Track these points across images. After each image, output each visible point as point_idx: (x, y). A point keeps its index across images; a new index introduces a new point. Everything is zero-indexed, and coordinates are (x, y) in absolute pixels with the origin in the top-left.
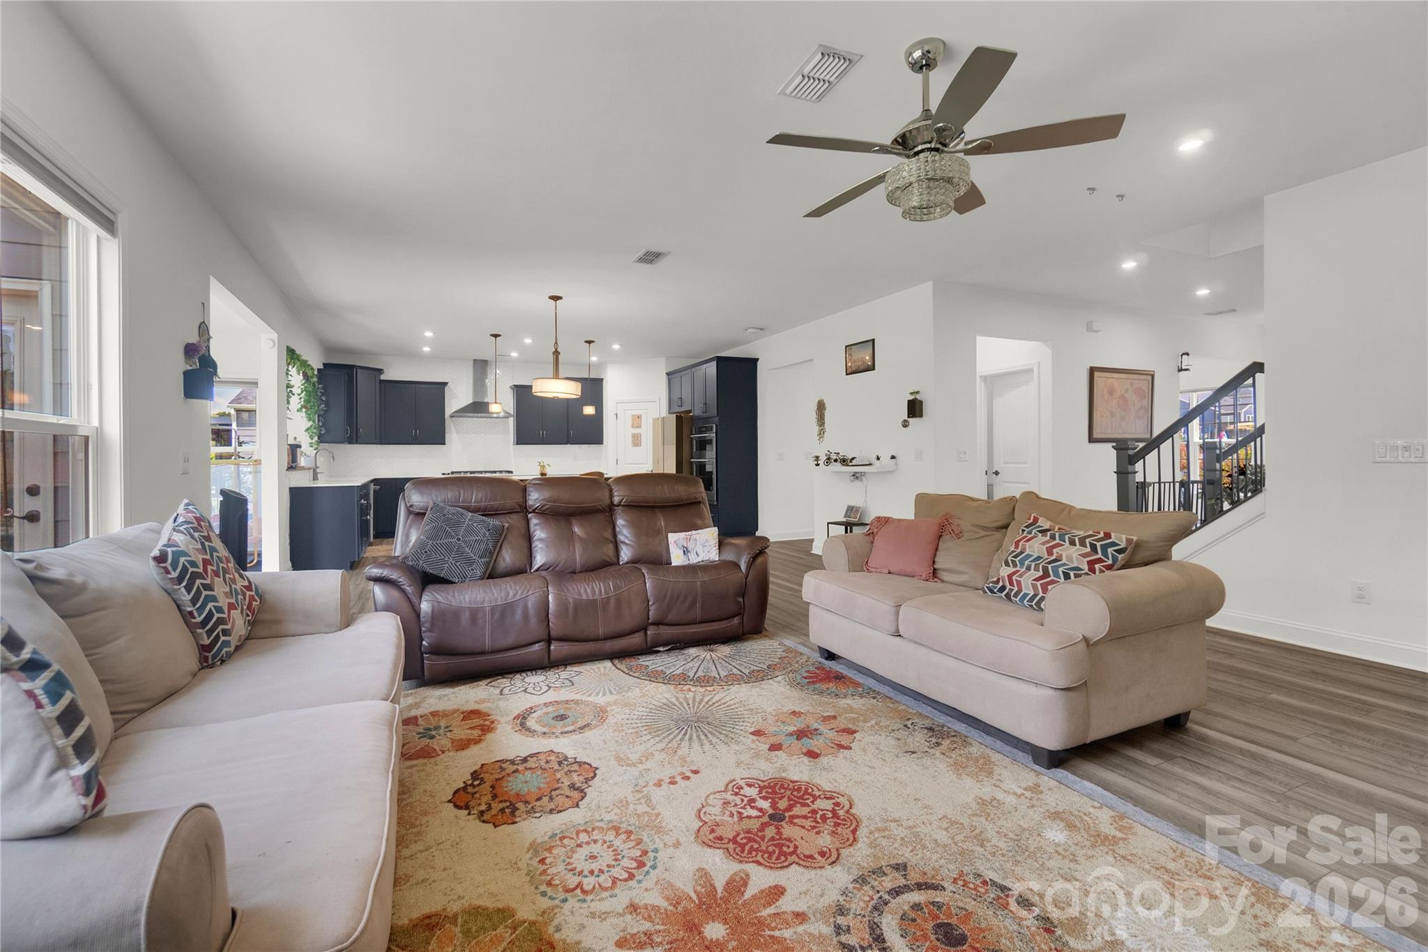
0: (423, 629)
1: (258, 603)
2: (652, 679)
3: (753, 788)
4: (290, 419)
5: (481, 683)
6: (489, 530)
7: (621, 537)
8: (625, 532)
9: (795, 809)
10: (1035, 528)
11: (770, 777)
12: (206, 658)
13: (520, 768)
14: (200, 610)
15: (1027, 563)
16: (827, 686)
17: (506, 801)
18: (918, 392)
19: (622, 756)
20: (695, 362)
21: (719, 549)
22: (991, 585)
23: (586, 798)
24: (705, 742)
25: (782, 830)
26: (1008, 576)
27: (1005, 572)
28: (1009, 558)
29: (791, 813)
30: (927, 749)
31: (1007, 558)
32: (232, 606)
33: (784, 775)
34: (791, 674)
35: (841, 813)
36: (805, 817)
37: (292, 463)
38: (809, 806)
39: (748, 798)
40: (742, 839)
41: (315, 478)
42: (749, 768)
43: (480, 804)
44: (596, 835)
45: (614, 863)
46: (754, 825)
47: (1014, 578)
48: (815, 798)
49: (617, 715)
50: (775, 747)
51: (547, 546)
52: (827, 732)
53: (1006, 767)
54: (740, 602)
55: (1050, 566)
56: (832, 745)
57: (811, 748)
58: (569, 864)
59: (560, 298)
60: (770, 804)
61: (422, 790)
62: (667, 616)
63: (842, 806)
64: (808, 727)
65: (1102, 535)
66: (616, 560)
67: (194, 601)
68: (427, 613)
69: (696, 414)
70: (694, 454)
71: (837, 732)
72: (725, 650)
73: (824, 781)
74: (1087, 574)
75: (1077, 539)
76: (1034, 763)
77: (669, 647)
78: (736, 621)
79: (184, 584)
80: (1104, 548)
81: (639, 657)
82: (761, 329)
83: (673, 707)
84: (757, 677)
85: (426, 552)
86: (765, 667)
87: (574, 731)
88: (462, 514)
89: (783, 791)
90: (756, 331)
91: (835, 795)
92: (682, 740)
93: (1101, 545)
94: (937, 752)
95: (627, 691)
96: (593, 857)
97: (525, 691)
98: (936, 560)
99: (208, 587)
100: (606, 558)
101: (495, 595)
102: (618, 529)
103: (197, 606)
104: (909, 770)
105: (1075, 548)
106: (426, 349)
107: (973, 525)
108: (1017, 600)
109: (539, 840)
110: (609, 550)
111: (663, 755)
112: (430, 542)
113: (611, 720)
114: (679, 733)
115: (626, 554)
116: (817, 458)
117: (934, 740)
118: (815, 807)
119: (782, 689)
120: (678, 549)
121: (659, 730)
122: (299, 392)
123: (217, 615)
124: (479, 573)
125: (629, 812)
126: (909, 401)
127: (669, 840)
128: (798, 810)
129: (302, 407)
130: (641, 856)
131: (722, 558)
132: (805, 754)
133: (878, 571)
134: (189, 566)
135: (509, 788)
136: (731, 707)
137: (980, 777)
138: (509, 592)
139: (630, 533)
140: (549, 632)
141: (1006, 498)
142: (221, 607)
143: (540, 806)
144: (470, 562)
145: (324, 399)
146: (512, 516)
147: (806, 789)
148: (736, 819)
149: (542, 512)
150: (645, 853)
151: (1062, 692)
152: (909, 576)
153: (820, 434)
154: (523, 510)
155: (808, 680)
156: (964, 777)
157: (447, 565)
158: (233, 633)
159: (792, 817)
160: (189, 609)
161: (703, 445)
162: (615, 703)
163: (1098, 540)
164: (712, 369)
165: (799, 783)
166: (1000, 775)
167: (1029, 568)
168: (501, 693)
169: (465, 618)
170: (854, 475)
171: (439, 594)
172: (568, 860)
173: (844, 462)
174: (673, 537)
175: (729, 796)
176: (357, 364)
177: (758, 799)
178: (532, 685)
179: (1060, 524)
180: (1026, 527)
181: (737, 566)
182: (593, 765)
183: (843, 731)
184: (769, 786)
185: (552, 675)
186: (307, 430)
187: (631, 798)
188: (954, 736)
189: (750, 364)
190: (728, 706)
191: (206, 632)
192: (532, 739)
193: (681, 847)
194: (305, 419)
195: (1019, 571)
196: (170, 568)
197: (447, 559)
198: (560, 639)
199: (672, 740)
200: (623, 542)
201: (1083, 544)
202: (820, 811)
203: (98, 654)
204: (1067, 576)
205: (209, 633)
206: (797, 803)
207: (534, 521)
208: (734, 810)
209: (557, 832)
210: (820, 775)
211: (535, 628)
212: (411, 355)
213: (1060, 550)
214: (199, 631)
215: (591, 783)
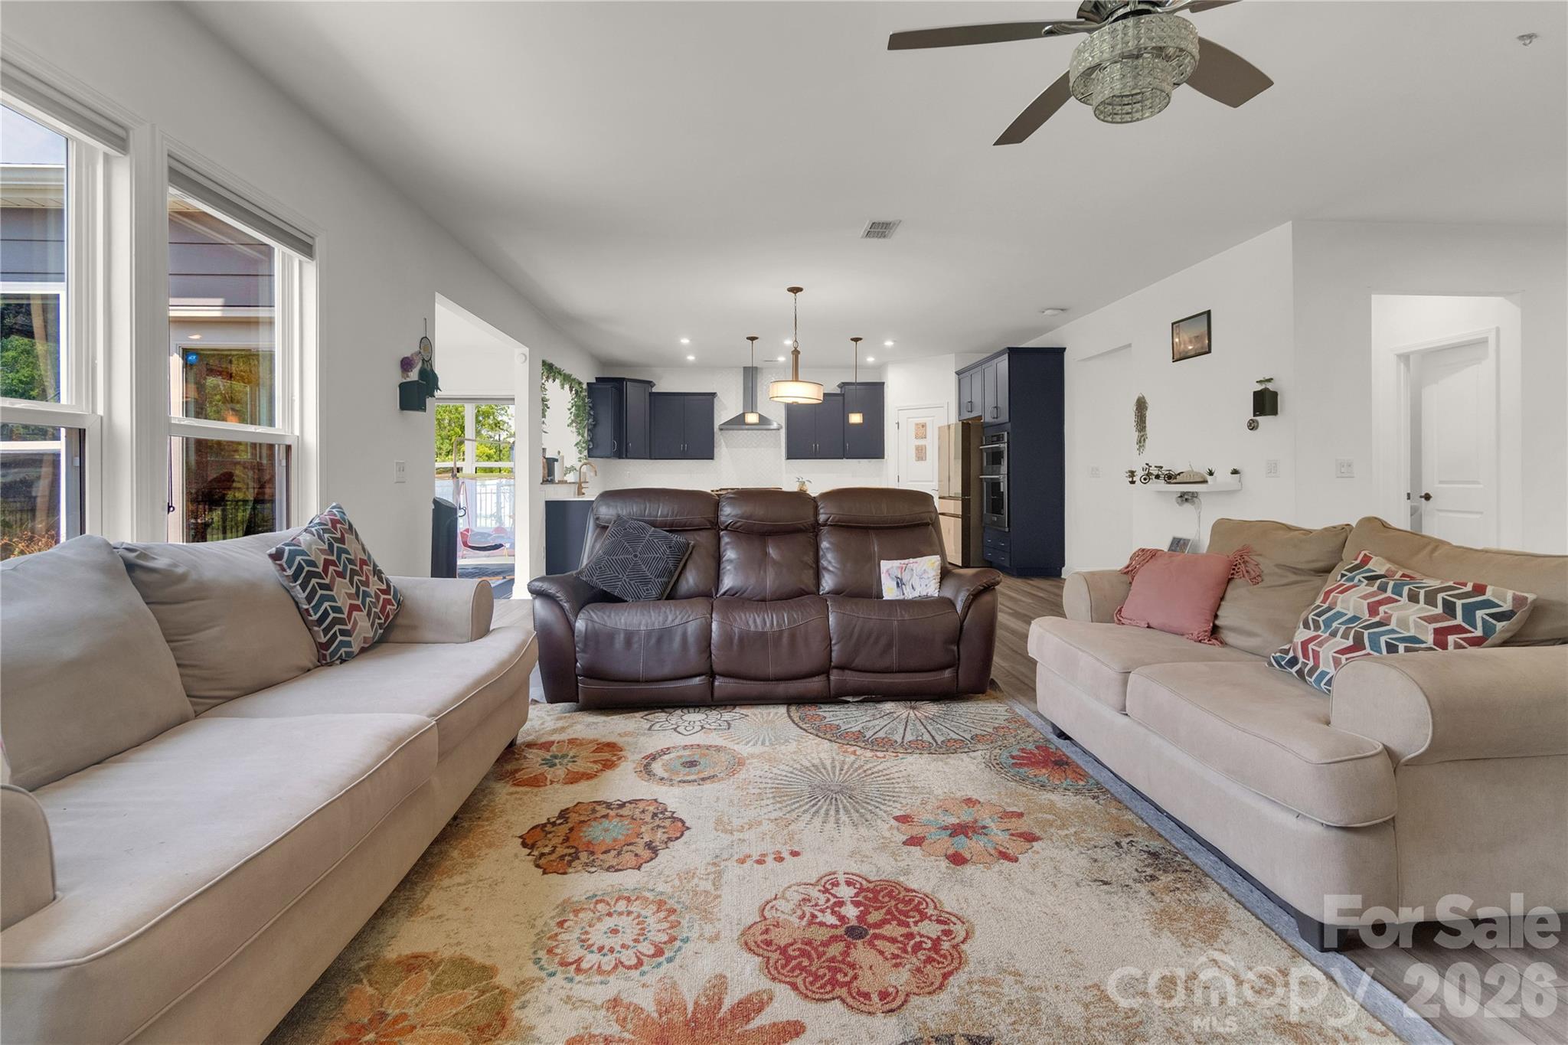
0: (577, 649)
1: (395, 607)
2: (820, 734)
3: (852, 887)
4: (545, 432)
5: (637, 715)
6: (670, 547)
7: (824, 563)
8: (829, 556)
9: (887, 926)
10: (1361, 573)
11: (883, 877)
12: (324, 656)
13: (612, 813)
14: (316, 608)
15: (1335, 625)
16: (1037, 772)
17: (573, 847)
18: (1270, 380)
19: (725, 819)
20: (982, 358)
21: (940, 582)
22: (1278, 654)
23: (656, 859)
24: (832, 819)
25: (853, 951)
26: (1302, 642)
27: (1302, 635)
28: (1311, 617)
29: (877, 931)
30: (1131, 882)
31: (1307, 618)
32: (353, 608)
33: (902, 879)
34: (997, 751)
35: (946, 946)
36: (893, 940)
37: (548, 476)
38: (907, 925)
39: (835, 900)
40: (794, 950)
41: (580, 493)
42: (862, 861)
43: (546, 846)
44: (635, 908)
45: (631, 944)
46: (822, 935)
47: (1311, 646)
48: (924, 916)
49: (752, 771)
50: (914, 841)
51: (735, 569)
52: (999, 835)
53: (1245, 933)
54: (953, 651)
55: (1366, 633)
56: (993, 852)
57: (961, 851)
58: (586, 933)
59: (799, 290)
60: (859, 913)
61: (504, 819)
62: (854, 660)
63: (953, 936)
64: (976, 821)
65: (1469, 588)
66: (814, 589)
67: (309, 599)
68: (580, 631)
69: (987, 420)
70: (984, 469)
71: (1012, 835)
72: (931, 709)
73: (950, 900)
74: (1431, 649)
75: (1422, 592)
76: (1302, 937)
77: (861, 698)
78: (947, 674)
79: (299, 582)
80: (1469, 611)
81: (822, 706)
82: (1062, 310)
83: (822, 770)
84: (950, 747)
85: (600, 568)
86: (968, 737)
87: (695, 781)
88: (643, 529)
89: (887, 899)
90: (1056, 312)
91: (953, 919)
92: (805, 812)
93: (1463, 604)
94: (1143, 890)
95: (783, 744)
96: (615, 931)
97: (675, 729)
98: (1219, 613)
99: (327, 587)
100: (803, 587)
101: (653, 618)
102: (821, 553)
103: (312, 604)
104: (1083, 906)
105: (1417, 607)
106: (691, 358)
107: (1278, 566)
108: (1312, 680)
109: (575, 899)
110: (807, 578)
111: (772, 826)
112: (606, 558)
113: (742, 775)
114: (807, 803)
115: (828, 583)
116: (1132, 474)
117: (1149, 871)
118: (915, 929)
119: (973, 768)
120: (890, 580)
121: (787, 795)
122: (570, 407)
123: (332, 615)
124: (654, 593)
125: (688, 887)
126: (1255, 393)
127: (709, 930)
128: (891, 930)
129: (573, 421)
130: (665, 943)
131: (942, 595)
132: (948, 857)
133: (1134, 623)
134: (305, 565)
135: (587, 834)
136: (891, 781)
137: (1191, 940)
138: (667, 617)
139: (835, 559)
140: (711, 666)
141: (1335, 527)
142: (340, 608)
143: (601, 860)
144: (645, 581)
145: (592, 413)
146: (701, 533)
147: (920, 903)
148: (804, 922)
149: (734, 530)
150: (672, 939)
151: (1340, 833)
152: (1177, 634)
153: (1140, 442)
154: (714, 526)
155: (1014, 761)
156: (1166, 932)
157: (620, 583)
158: (355, 634)
159: (876, 936)
160: (306, 607)
161: (996, 457)
162: (760, 756)
163: (1460, 596)
164: (1003, 363)
165: (914, 894)
166: (1226, 943)
167: (1334, 634)
168: (650, 729)
169: (619, 642)
170: (1181, 497)
171: (595, 613)
172: (588, 928)
173: (1170, 478)
174: (885, 565)
175: (814, 893)
176: (627, 377)
177: (849, 903)
178: (686, 724)
179: (1405, 568)
180: (1349, 570)
181: (951, 603)
182: (687, 825)
183: (1021, 835)
184: (872, 891)
185: (714, 715)
186: (576, 444)
187: (701, 871)
188: (1186, 871)
189: (1056, 356)
190: (888, 779)
191: (323, 630)
192: (646, 783)
193: (717, 943)
194: (575, 434)
195: (1320, 636)
196: (285, 566)
197: (621, 576)
198: (724, 675)
199: (793, 810)
200: (826, 569)
201: (1431, 600)
202: (918, 937)
203: (189, 640)
204: (1392, 648)
205: (326, 631)
206: (894, 918)
207: (726, 540)
208: (808, 910)
209: (600, 893)
210: (950, 889)
211: (694, 659)
212: (676, 364)
213: (1390, 608)
214: (316, 628)
215: (671, 844)
